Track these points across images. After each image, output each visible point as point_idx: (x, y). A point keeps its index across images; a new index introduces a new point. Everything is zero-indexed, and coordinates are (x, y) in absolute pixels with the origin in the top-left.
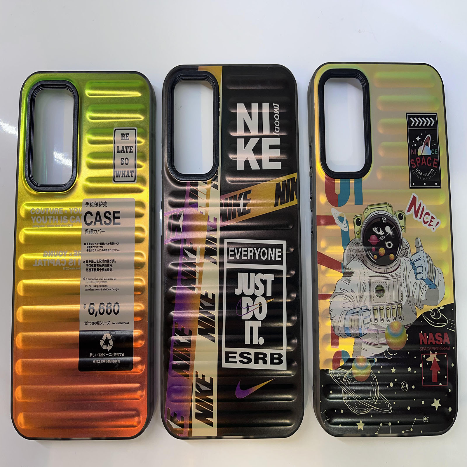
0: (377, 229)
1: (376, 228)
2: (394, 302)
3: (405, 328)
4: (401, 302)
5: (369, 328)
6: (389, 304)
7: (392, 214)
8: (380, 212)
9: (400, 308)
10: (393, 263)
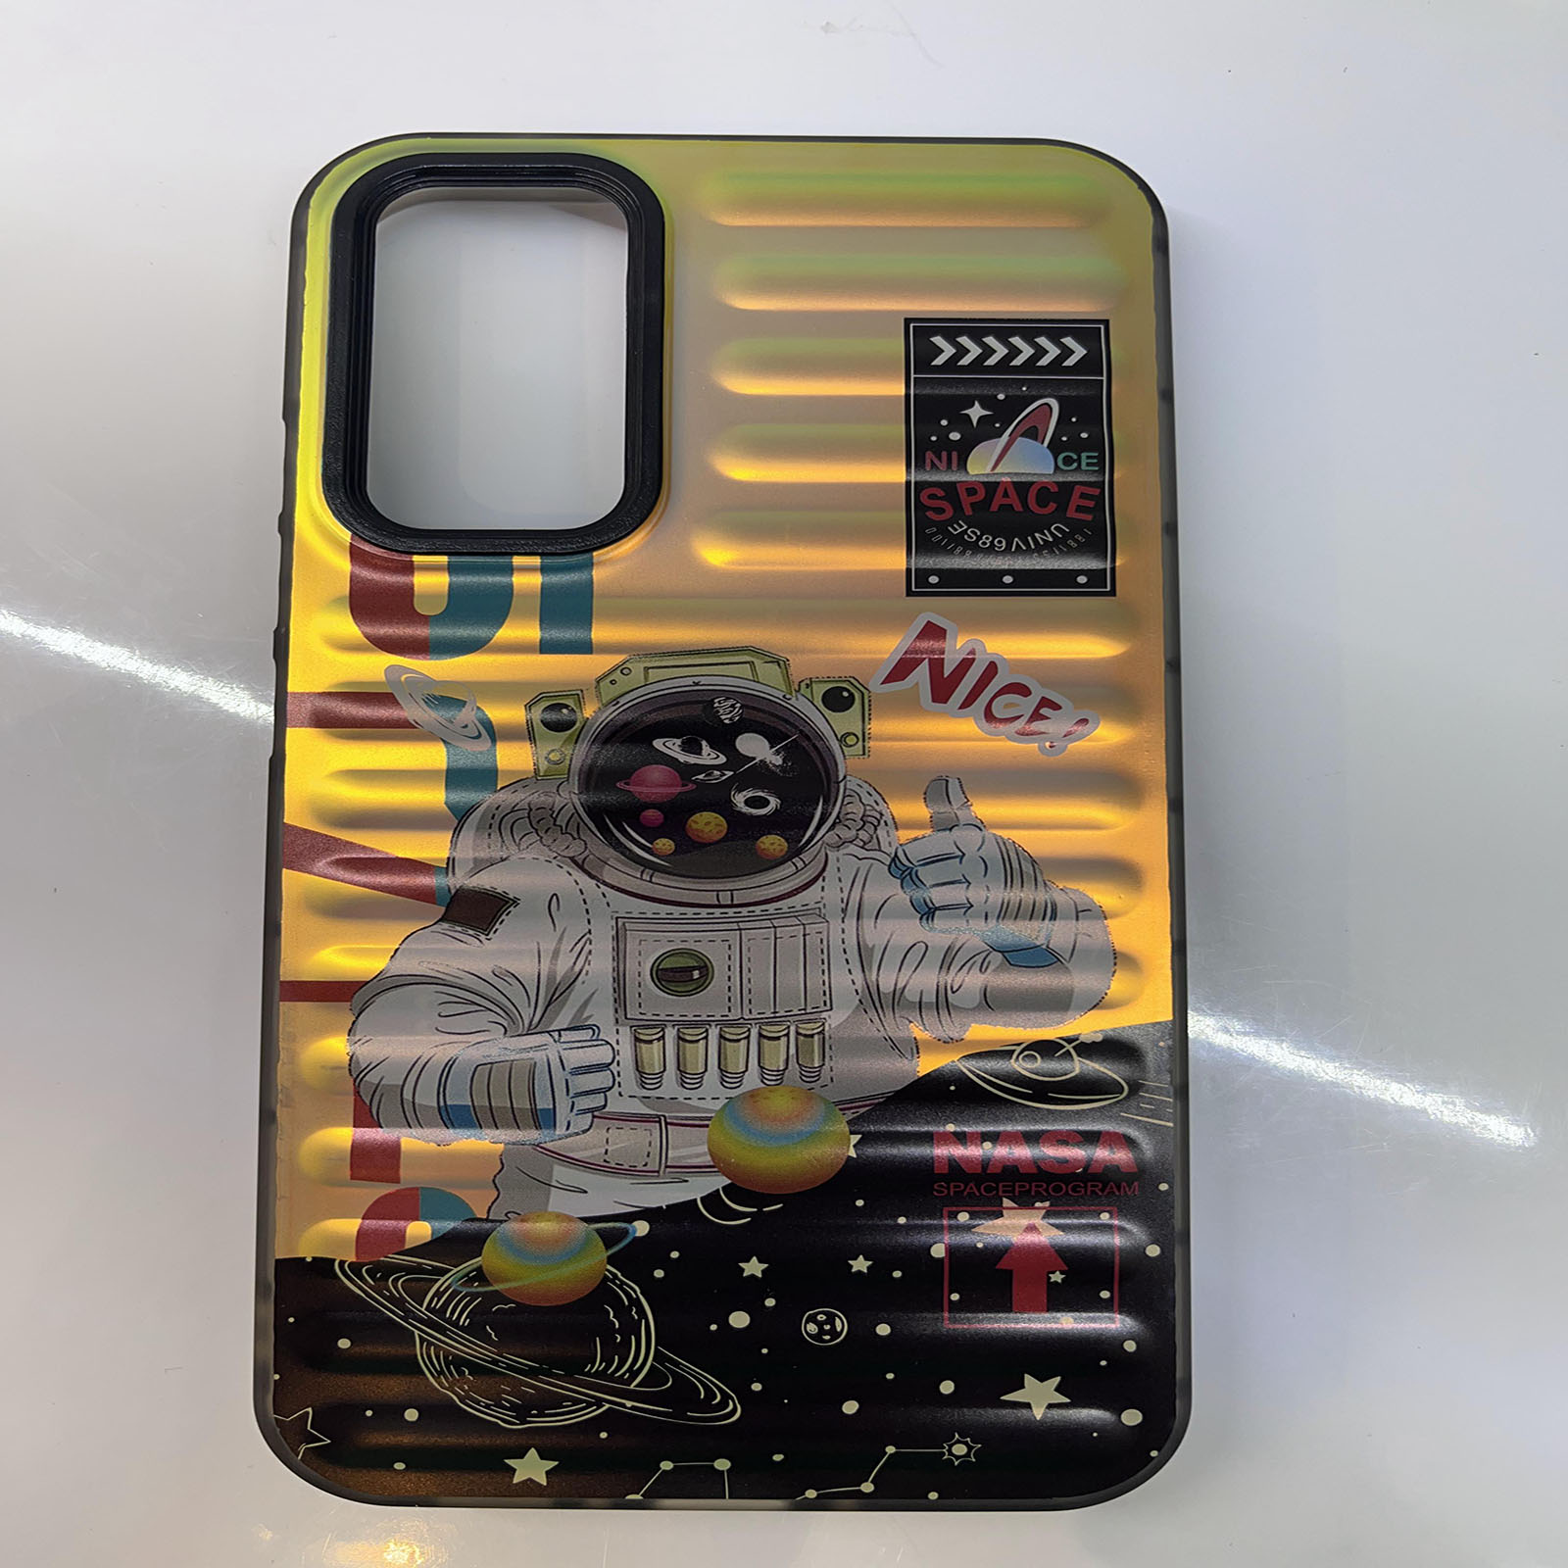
0: (683, 743)
1: (678, 742)
2: (775, 1012)
3: (841, 1110)
4: (824, 1015)
5: (607, 1109)
6: (741, 1021)
7: (784, 688)
8: (703, 680)
9: (816, 1037)
10: (775, 870)
